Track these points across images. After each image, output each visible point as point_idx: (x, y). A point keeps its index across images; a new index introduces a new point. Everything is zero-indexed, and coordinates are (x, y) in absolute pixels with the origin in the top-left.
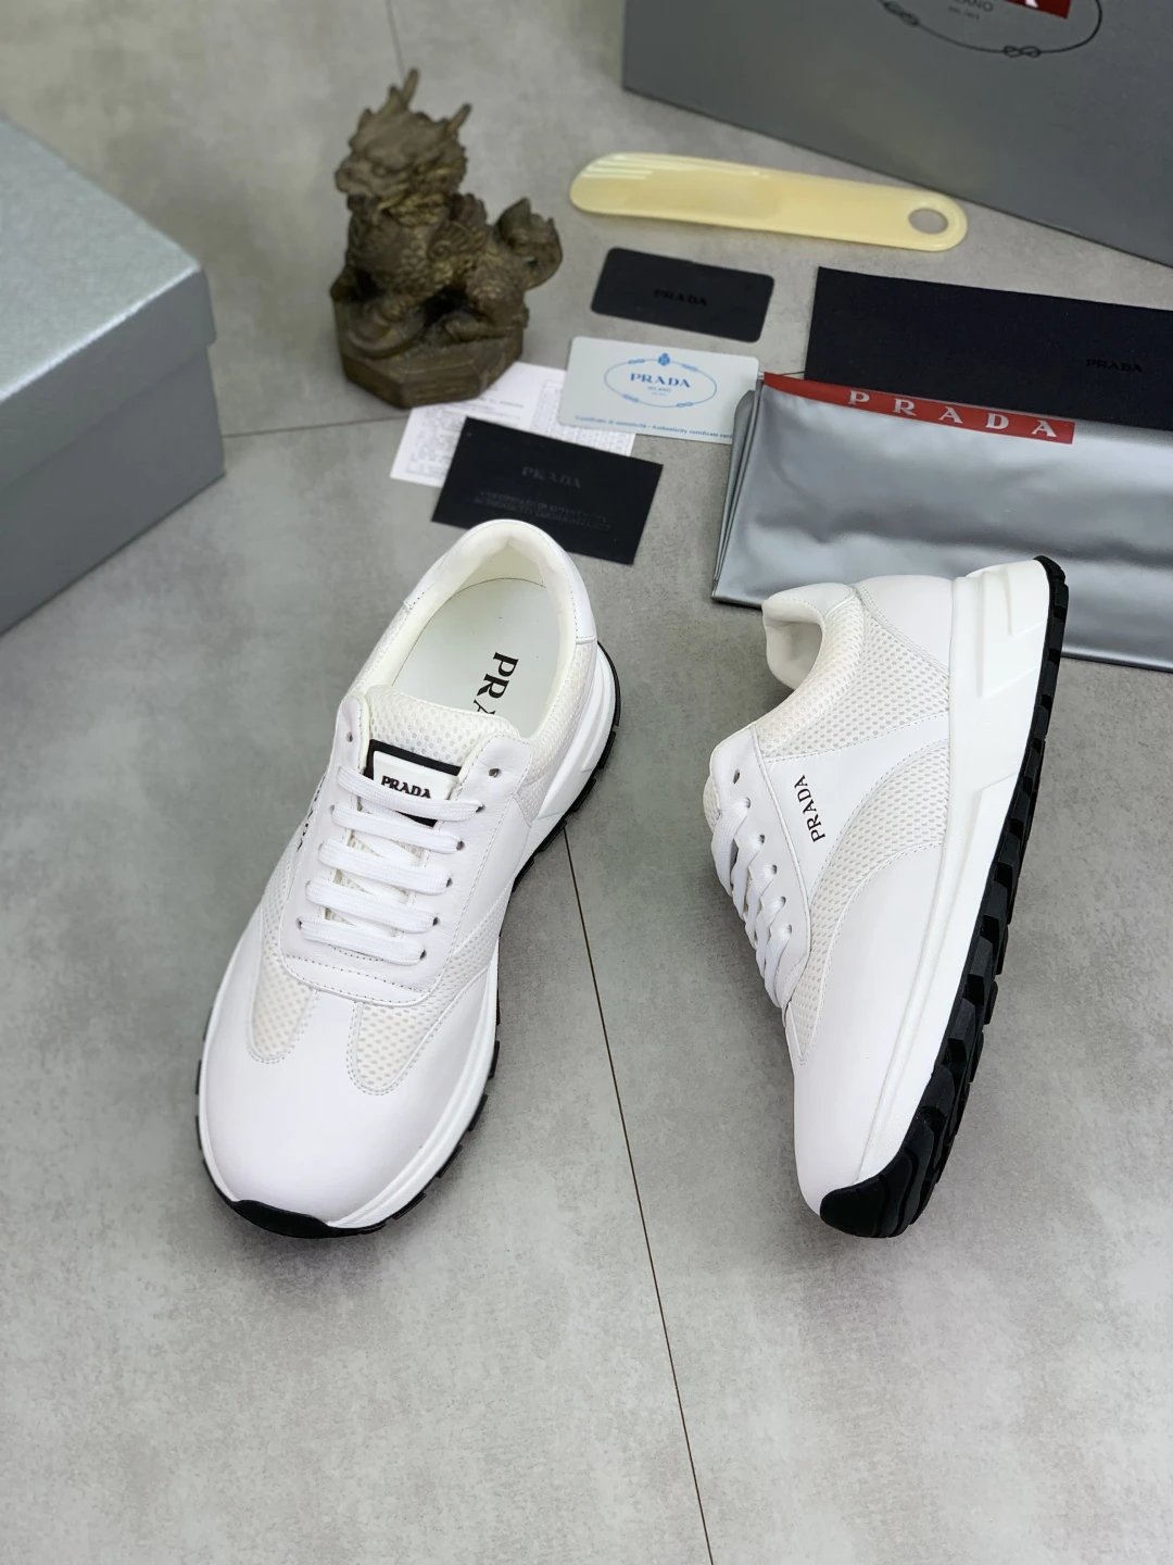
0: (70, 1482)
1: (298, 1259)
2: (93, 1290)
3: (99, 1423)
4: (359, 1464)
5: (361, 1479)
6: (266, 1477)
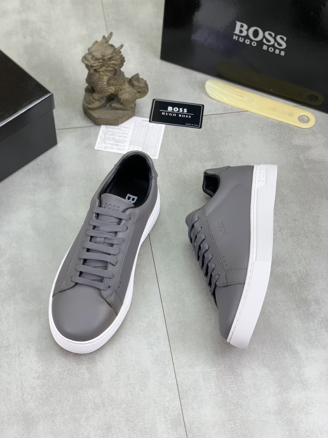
0: (9, 425)
1: (74, 363)
2: (16, 371)
3: (17, 409)
4: (90, 421)
5: (91, 425)
6: (64, 424)
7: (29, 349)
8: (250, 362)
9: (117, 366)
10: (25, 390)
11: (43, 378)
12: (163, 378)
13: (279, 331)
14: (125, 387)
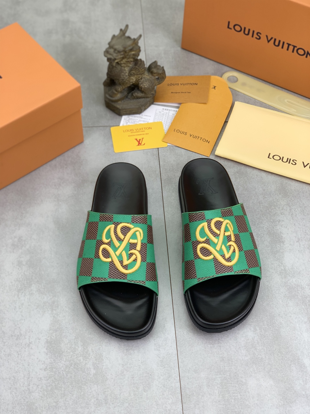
7: (39, 340)
8: (256, 372)
9: (123, 365)
10: (31, 380)
12: (167, 381)
13: (288, 343)
14: (129, 386)
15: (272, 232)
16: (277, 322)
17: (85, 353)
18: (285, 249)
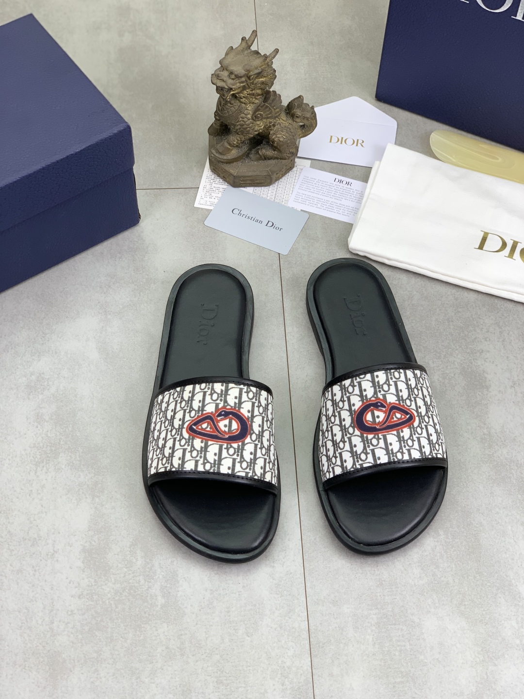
0: (24, 670)
2: (46, 581)
3: (40, 644)
4: (156, 677)
5: (158, 684)
6: (113, 678)
7: (71, 546)
8: (437, 605)
9: (211, 590)
10: (56, 614)
11: (88, 597)
12: (287, 618)
13: (493, 558)
14: (221, 626)
15: (470, 370)
16: (474, 523)
17: (147, 569)
18: (490, 399)
